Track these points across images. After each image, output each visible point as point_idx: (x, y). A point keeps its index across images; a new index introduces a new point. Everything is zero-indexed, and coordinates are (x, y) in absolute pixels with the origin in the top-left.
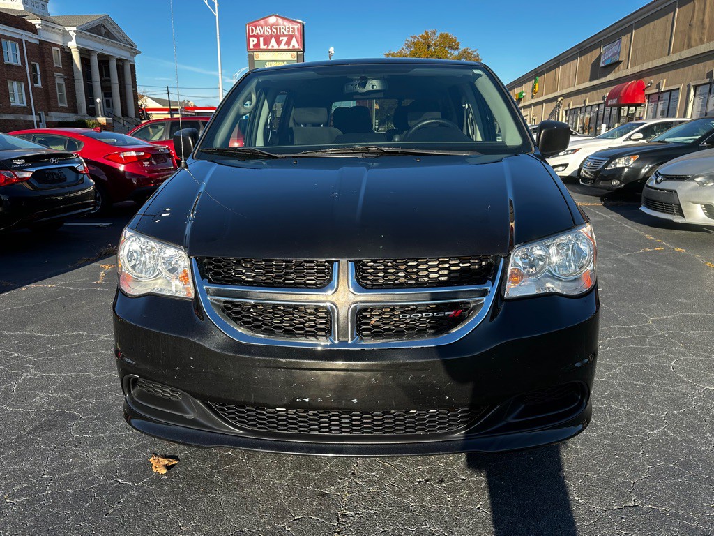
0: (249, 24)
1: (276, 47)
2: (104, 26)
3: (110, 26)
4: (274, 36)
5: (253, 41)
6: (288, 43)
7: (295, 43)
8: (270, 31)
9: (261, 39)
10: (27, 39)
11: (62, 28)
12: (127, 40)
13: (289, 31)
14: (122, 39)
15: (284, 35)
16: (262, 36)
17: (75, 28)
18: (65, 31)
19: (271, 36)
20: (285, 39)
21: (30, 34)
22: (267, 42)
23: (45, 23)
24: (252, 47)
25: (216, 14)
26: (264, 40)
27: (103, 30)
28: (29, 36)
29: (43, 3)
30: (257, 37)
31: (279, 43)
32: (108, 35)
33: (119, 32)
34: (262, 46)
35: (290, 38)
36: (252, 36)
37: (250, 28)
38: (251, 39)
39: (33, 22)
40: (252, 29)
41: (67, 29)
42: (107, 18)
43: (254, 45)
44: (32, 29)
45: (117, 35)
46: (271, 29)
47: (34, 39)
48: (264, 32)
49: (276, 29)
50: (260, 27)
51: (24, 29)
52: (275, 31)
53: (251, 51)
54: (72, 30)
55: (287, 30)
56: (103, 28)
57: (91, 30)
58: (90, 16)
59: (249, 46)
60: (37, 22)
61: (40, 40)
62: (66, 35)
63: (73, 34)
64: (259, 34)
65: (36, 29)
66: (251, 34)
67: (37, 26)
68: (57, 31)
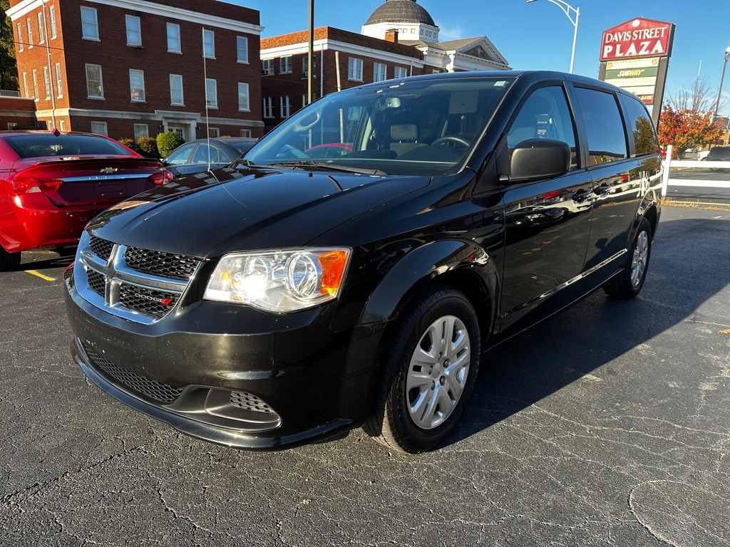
0: (607, 32)
1: (634, 53)
2: (481, 48)
3: (487, 47)
4: (634, 41)
5: (608, 49)
6: (650, 48)
7: (659, 47)
8: (630, 36)
9: (618, 47)
10: (414, 65)
11: (444, 53)
12: (500, 59)
13: (653, 35)
14: (495, 57)
15: (647, 40)
16: (619, 43)
17: (454, 52)
18: (446, 55)
19: (631, 41)
20: (647, 44)
21: (417, 60)
22: (623, 50)
23: (431, 49)
24: (605, 56)
25: (576, 25)
26: (621, 47)
27: (479, 51)
28: (416, 63)
29: (435, 32)
30: (614, 44)
31: (638, 48)
32: (484, 55)
33: (494, 52)
34: (618, 54)
35: (654, 42)
36: (608, 44)
37: (607, 35)
38: (606, 47)
39: (421, 49)
40: (609, 37)
41: (448, 53)
42: (485, 40)
43: (608, 54)
44: (420, 56)
45: (492, 55)
46: (632, 34)
47: (419, 64)
48: (623, 38)
49: (638, 34)
50: (619, 34)
51: (413, 57)
52: (636, 36)
53: (603, 60)
54: (451, 53)
55: (651, 33)
56: (479, 49)
57: (468, 52)
58: (470, 39)
59: (603, 55)
60: (424, 50)
61: (425, 65)
62: (446, 58)
63: (452, 57)
64: (617, 40)
65: (423, 56)
66: (607, 42)
67: (425, 53)
68: (440, 55)
